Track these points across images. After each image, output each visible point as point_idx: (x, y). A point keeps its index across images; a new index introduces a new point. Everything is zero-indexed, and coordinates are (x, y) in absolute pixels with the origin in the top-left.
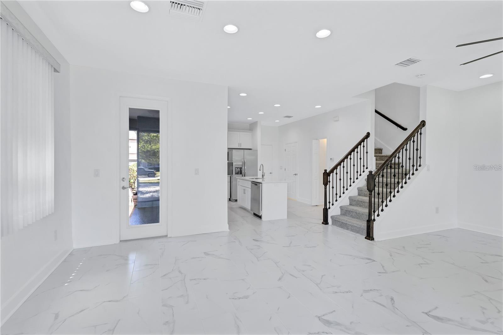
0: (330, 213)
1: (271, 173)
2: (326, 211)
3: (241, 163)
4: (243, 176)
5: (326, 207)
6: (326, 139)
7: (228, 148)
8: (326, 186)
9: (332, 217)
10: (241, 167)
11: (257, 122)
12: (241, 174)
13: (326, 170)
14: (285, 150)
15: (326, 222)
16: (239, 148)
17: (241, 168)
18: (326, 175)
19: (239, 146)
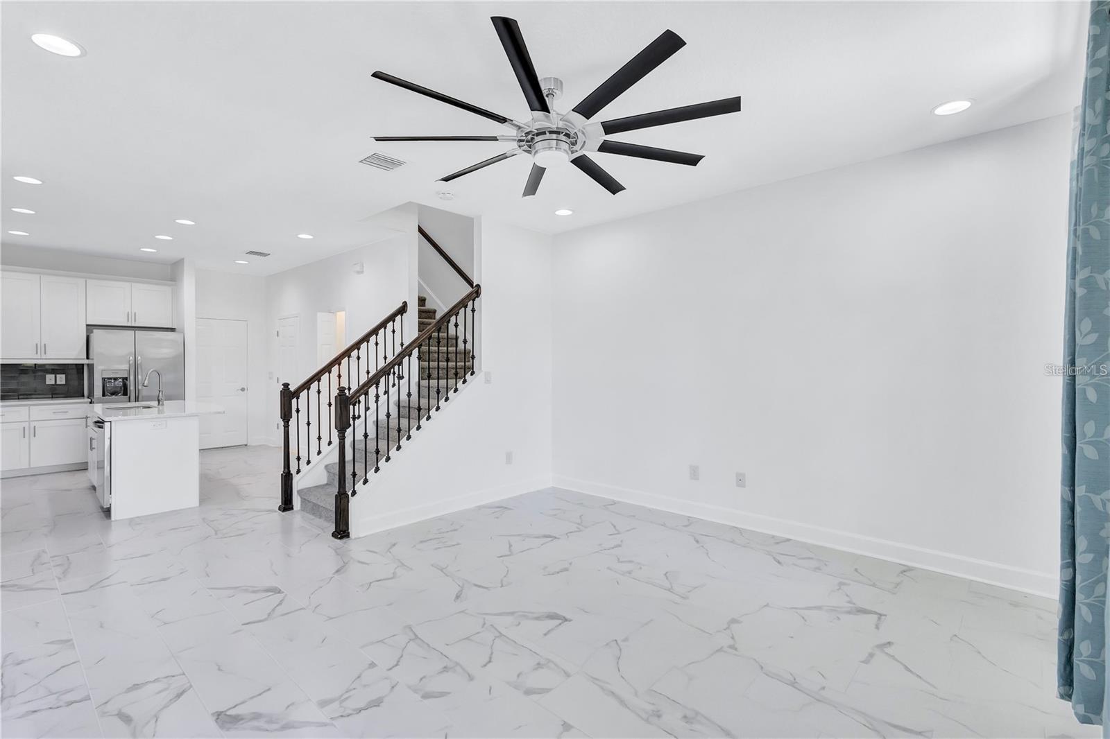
0: (298, 483)
1: (243, 390)
2: (287, 479)
3: (126, 367)
4: (133, 397)
5: (286, 470)
6: (344, 312)
7: (87, 325)
8: (288, 422)
9: (299, 492)
10: (125, 375)
11: (183, 259)
12: (125, 393)
13: (286, 385)
14: (278, 332)
15: (287, 505)
16: (129, 325)
17: (126, 379)
18: (288, 396)
19: (128, 321)
